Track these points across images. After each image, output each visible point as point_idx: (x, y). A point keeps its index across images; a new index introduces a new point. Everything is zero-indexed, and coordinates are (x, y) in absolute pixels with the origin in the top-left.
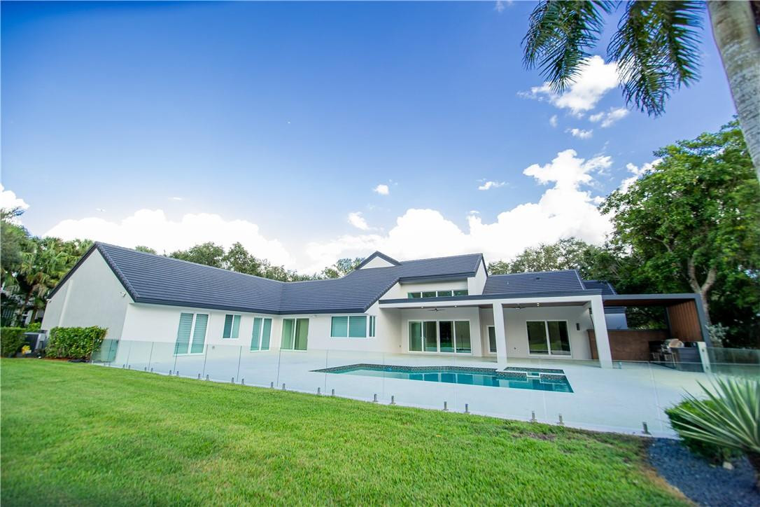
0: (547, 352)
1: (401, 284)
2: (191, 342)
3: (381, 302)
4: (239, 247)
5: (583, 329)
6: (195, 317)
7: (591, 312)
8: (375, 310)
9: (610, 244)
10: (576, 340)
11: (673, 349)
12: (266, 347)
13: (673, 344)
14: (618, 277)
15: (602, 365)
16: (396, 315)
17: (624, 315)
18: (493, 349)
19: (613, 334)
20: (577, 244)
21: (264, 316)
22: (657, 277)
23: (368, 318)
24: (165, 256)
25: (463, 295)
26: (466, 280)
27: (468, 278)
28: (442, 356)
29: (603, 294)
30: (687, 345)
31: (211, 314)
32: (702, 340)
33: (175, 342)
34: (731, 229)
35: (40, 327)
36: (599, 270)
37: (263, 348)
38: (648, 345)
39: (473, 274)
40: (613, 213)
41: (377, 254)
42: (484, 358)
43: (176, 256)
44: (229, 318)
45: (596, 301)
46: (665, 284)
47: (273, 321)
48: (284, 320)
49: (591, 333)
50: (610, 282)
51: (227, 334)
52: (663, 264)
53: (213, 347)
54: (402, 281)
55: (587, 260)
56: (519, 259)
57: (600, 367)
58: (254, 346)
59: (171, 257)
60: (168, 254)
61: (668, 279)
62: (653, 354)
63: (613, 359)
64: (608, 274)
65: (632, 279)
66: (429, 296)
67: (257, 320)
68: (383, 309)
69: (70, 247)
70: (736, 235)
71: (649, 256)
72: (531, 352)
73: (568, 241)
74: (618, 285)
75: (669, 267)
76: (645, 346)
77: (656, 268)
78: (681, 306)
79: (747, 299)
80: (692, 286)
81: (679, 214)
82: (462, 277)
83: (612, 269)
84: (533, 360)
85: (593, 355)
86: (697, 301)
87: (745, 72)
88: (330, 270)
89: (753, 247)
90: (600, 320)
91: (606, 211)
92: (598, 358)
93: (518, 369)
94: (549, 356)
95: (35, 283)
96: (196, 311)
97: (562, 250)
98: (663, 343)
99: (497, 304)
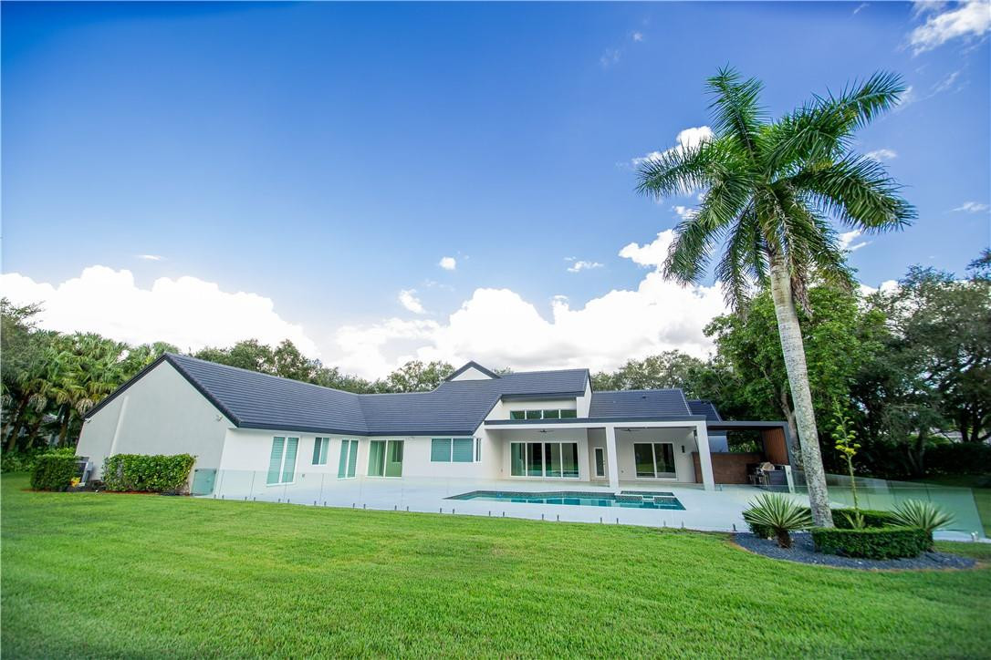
0: (653, 475)
1: (503, 402)
2: (282, 470)
3: (488, 423)
4: (289, 346)
5: (688, 452)
6: (287, 440)
7: (696, 434)
8: (481, 432)
9: (713, 363)
10: (682, 462)
11: (766, 472)
12: (352, 474)
13: (767, 467)
14: (721, 398)
15: (706, 488)
16: (498, 437)
17: (725, 437)
18: (600, 472)
19: (716, 456)
20: (680, 356)
21: (351, 438)
22: (755, 402)
23: (475, 441)
24: (190, 355)
25: (570, 415)
26: (575, 399)
27: (578, 398)
28: (547, 482)
29: (707, 420)
30: (777, 468)
31: (302, 437)
32: (789, 464)
33: (267, 470)
34: (814, 364)
35: (74, 453)
36: (703, 389)
37: (349, 475)
38: (745, 467)
39: (582, 393)
40: (716, 336)
41: (472, 364)
42: (592, 482)
43: (206, 356)
44: (318, 440)
45: (701, 426)
46: (761, 409)
47: (359, 443)
48: (372, 442)
49: (695, 456)
50: (714, 403)
51: (315, 461)
52: (760, 390)
53: (303, 476)
54: (505, 398)
55: (692, 378)
56: (622, 371)
57: (704, 489)
58: (341, 474)
59: (199, 357)
60: (194, 352)
61: (765, 404)
62: (749, 477)
63: (715, 483)
64: (712, 394)
65: (733, 400)
66: (534, 417)
67: (345, 442)
68: (487, 430)
69: (70, 344)
70: (817, 370)
71: (748, 380)
72: (638, 475)
73: (672, 354)
74: (720, 406)
75: (765, 393)
76: (744, 469)
77: (754, 392)
78: (774, 432)
79: (826, 426)
80: (785, 411)
81: (773, 345)
82: (571, 396)
83: (715, 388)
84: (640, 484)
85: (698, 479)
86: (785, 428)
87: (786, 324)
88: (397, 376)
89: (829, 381)
90: (704, 442)
91: (710, 333)
92: (702, 482)
93: (631, 493)
94: (656, 479)
95: (31, 393)
96: (288, 435)
97: (666, 362)
98: (758, 466)
99: (610, 428)
